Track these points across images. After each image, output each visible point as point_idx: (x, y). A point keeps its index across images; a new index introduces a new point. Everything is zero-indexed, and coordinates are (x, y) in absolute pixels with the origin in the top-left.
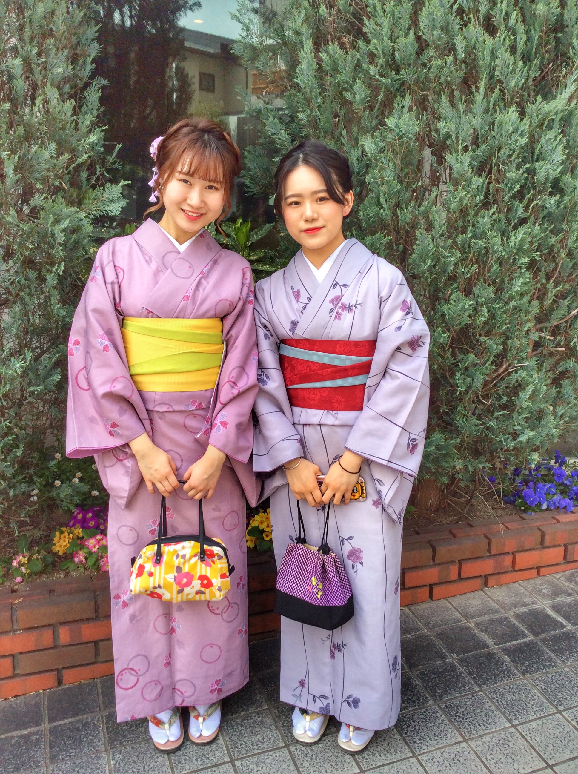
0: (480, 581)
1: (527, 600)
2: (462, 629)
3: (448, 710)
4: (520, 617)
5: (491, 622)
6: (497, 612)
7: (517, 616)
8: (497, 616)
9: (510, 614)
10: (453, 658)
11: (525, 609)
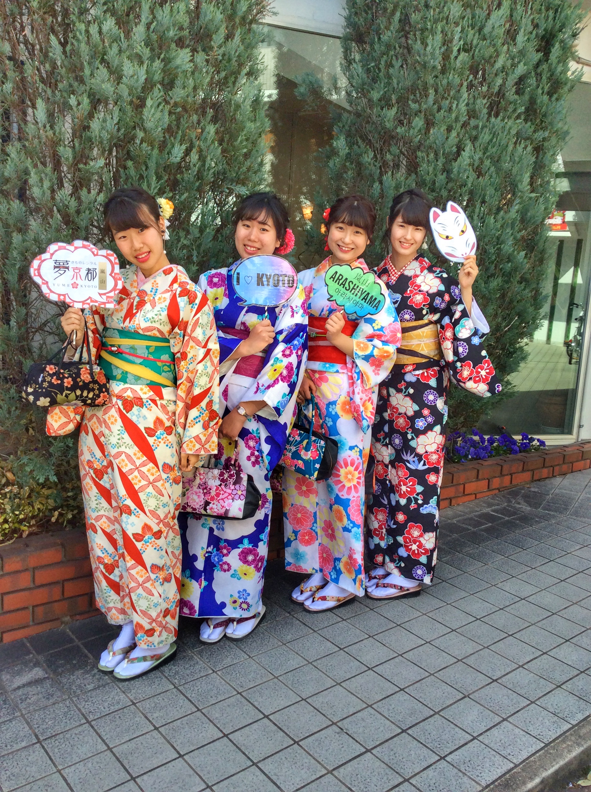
0: (448, 501)
1: (477, 509)
2: (451, 524)
3: (470, 555)
4: (480, 516)
5: (465, 520)
6: (463, 516)
7: (476, 516)
8: (465, 517)
9: (472, 515)
10: (455, 536)
11: (479, 513)
